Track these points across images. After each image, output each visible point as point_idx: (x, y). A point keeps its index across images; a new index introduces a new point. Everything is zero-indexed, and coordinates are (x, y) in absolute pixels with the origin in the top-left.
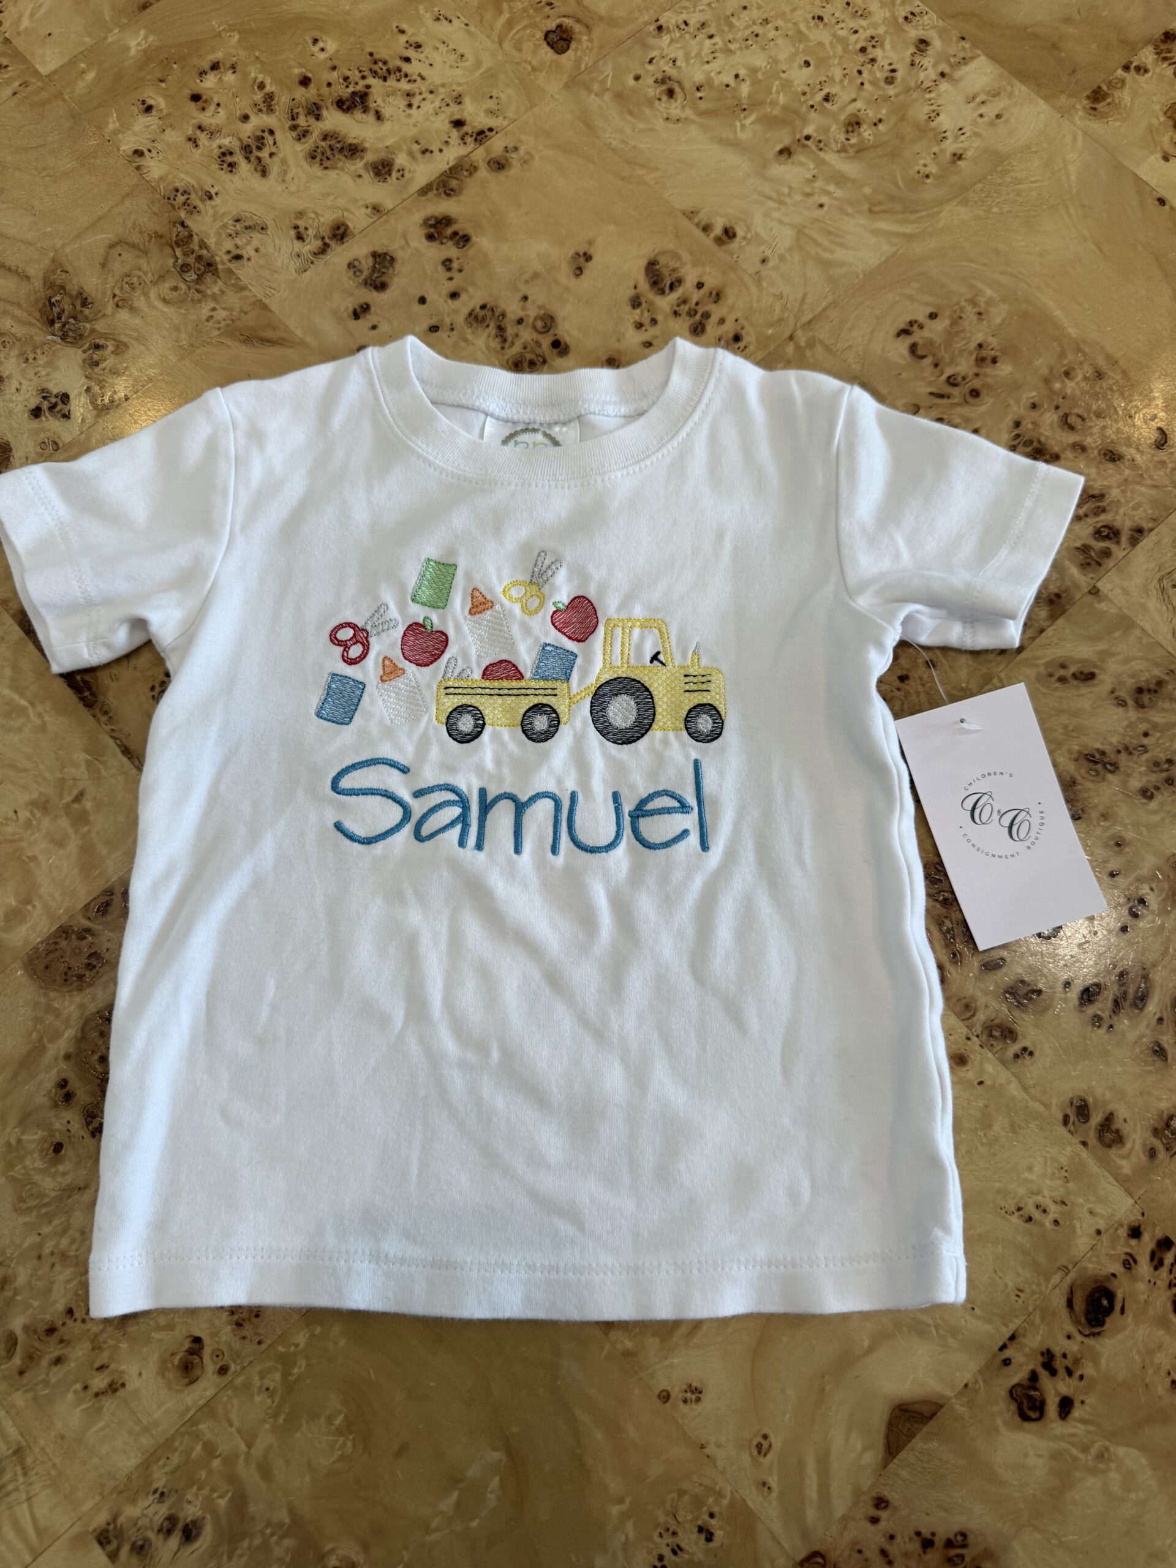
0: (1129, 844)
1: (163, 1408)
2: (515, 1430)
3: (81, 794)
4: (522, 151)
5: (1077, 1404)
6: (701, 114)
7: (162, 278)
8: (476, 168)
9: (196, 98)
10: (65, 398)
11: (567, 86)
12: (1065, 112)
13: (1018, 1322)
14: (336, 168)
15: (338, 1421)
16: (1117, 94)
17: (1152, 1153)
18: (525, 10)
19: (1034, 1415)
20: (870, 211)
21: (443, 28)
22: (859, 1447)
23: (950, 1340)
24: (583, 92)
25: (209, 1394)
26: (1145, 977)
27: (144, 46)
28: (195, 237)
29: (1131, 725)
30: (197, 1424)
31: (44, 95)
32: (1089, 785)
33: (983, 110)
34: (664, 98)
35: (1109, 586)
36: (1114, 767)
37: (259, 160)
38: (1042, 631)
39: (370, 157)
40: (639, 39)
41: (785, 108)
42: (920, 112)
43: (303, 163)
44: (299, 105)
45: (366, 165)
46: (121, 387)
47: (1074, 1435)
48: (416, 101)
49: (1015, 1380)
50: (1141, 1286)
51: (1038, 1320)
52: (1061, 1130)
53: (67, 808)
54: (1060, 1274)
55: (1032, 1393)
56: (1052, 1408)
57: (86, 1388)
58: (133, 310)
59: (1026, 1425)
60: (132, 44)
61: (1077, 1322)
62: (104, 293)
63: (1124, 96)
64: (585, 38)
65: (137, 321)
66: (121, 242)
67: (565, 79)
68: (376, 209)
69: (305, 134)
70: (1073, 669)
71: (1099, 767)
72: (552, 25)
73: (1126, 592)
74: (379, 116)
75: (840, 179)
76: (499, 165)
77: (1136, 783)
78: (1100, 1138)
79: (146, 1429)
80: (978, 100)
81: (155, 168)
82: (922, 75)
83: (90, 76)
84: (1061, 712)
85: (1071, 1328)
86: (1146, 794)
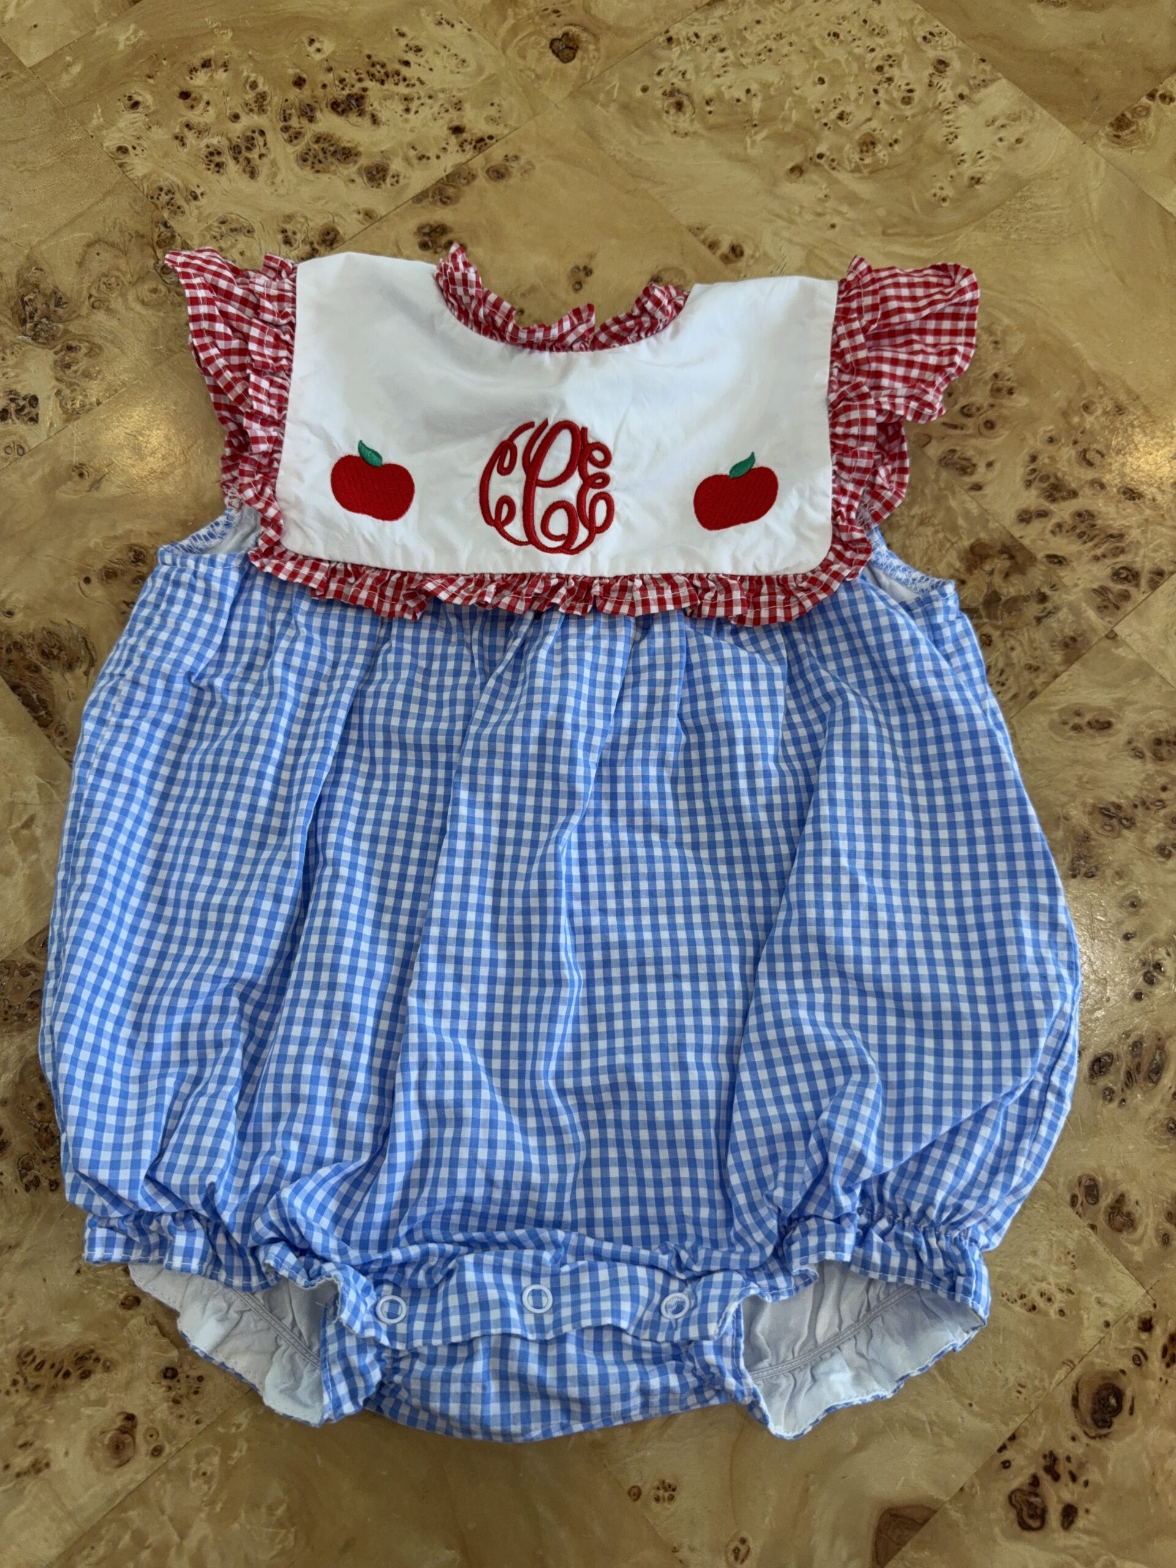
0: (1145, 904)
1: (91, 1492)
2: (471, 1526)
3: (32, 819)
4: (522, 161)
5: (1081, 1512)
6: (711, 128)
7: (141, 279)
8: (474, 177)
9: (185, 95)
10: (34, 400)
11: (571, 95)
12: (1087, 139)
13: (1019, 1420)
14: (326, 171)
15: (280, 1512)
16: (1141, 122)
17: (1166, 1239)
18: (530, 17)
19: (1035, 1524)
20: (884, 233)
21: (446, 32)
22: (844, 1555)
23: (945, 1439)
24: (588, 102)
25: (140, 1477)
26: (1161, 1048)
27: (134, 40)
28: (178, 240)
29: (1149, 778)
30: (125, 1510)
31: (27, 87)
32: (1104, 840)
33: (1003, 133)
34: (673, 111)
35: (1127, 631)
36: (1130, 823)
37: (248, 160)
38: (1056, 676)
39: (363, 161)
40: (647, 50)
41: (797, 125)
42: (937, 133)
43: (294, 165)
44: (293, 105)
45: (359, 171)
46: (94, 390)
47: (1077, 1547)
48: (414, 106)
49: (1015, 1484)
50: (1152, 1385)
51: (1040, 1420)
52: (1068, 1211)
53: (16, 833)
54: (1065, 1369)
55: (1033, 1499)
56: (1054, 1517)
57: (7, 1467)
58: (109, 310)
59: (1027, 1534)
60: (122, 38)
61: (1082, 1423)
62: (80, 292)
63: (1149, 124)
64: (592, 47)
65: (114, 323)
66: (98, 241)
67: (570, 88)
68: (368, 215)
69: (297, 135)
70: (1088, 717)
71: (1115, 822)
72: (558, 33)
73: (1145, 638)
74: (375, 120)
75: (853, 200)
76: (498, 174)
77: (1153, 841)
78: (1110, 1221)
79: (70, 1515)
80: (998, 123)
81: (139, 166)
82: (940, 97)
83: (76, 69)
84: (1075, 762)
85: (1077, 1430)
86: (1163, 852)
